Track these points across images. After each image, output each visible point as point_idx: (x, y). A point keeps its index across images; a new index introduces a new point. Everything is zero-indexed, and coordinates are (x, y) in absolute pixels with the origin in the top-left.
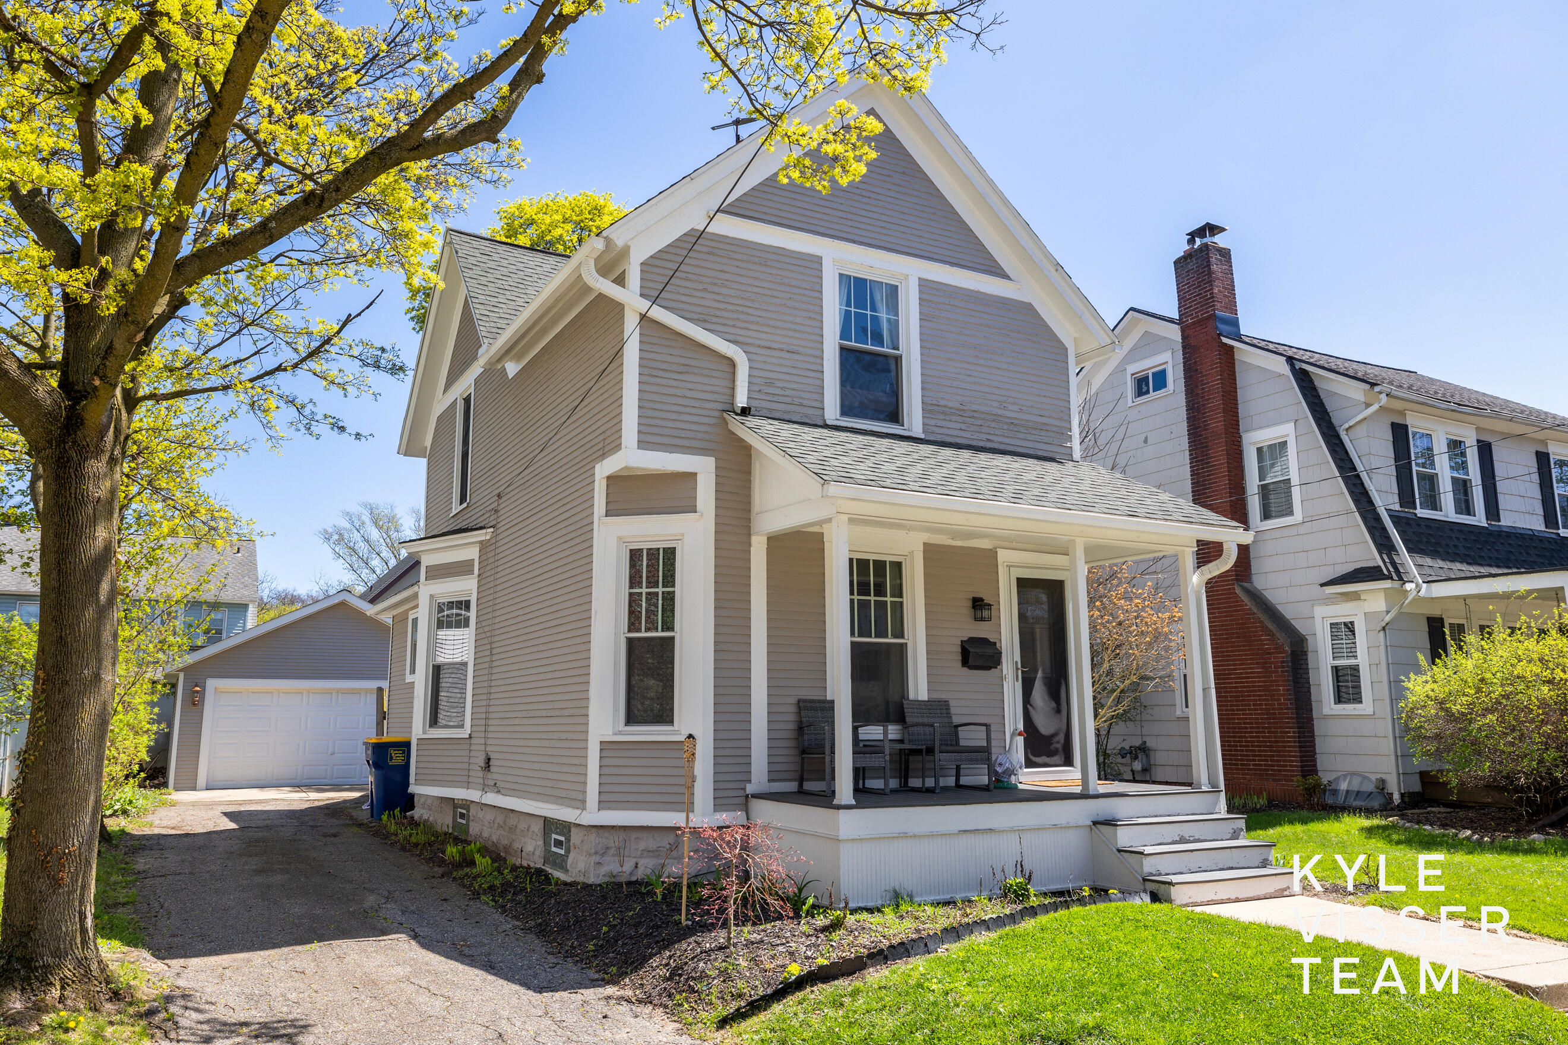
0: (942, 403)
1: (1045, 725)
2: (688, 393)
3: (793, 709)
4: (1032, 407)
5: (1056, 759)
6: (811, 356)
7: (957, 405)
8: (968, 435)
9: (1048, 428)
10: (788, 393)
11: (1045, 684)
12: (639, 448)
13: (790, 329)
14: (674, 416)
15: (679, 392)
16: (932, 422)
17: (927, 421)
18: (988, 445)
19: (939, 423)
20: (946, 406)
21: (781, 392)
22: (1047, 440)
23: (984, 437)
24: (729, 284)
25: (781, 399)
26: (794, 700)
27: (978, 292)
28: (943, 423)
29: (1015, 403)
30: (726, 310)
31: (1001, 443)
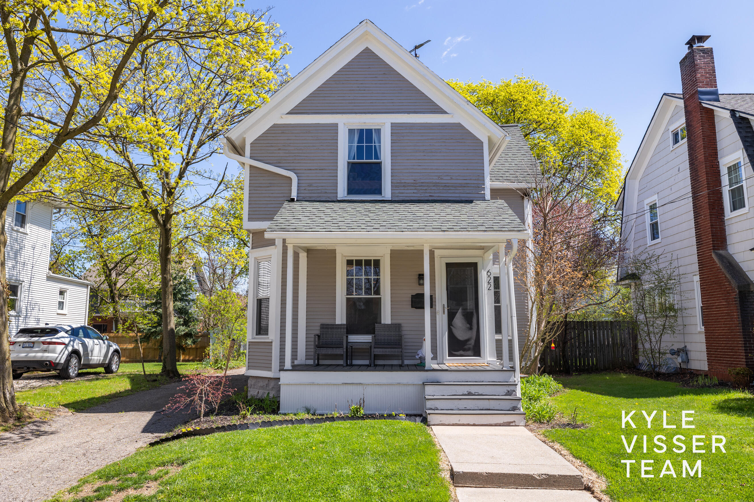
0: (403, 181)
1: (461, 335)
2: (271, 195)
3: (319, 328)
4: (459, 176)
5: (469, 353)
6: (331, 170)
7: (413, 181)
8: (418, 195)
9: (469, 185)
10: (319, 188)
11: (463, 315)
12: (249, 221)
13: (321, 159)
14: (264, 206)
15: (267, 195)
16: (397, 191)
17: (393, 191)
18: (430, 198)
19: (401, 191)
20: (405, 183)
21: (316, 188)
22: (468, 191)
23: (428, 195)
24: (291, 145)
25: (315, 191)
26: (319, 324)
27: (426, 123)
28: (403, 191)
29: (448, 176)
30: (289, 156)
31: (438, 197)
